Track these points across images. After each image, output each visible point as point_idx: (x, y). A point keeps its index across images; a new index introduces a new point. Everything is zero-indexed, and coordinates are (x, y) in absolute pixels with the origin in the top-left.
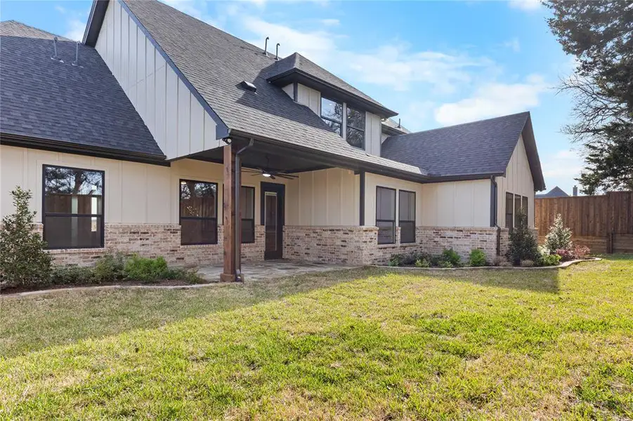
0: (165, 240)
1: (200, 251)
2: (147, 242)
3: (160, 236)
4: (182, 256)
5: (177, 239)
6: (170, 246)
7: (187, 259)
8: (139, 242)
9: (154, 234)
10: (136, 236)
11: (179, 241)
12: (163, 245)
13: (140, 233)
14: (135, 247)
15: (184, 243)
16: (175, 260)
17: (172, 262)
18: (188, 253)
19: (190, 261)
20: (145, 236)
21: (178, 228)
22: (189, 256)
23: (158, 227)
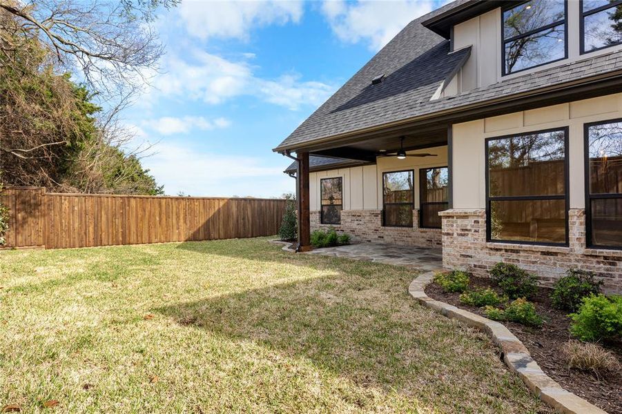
0: (370, 221)
1: (396, 232)
2: (360, 222)
3: (367, 218)
4: (382, 235)
5: (378, 221)
6: (372, 226)
7: (385, 238)
8: (356, 222)
9: (364, 217)
10: (354, 218)
11: (380, 223)
12: (370, 225)
13: (356, 216)
14: (354, 225)
15: (384, 224)
16: (377, 237)
17: (375, 239)
18: (387, 233)
19: (388, 239)
20: (359, 218)
21: (379, 212)
22: (387, 235)
23: (366, 212)
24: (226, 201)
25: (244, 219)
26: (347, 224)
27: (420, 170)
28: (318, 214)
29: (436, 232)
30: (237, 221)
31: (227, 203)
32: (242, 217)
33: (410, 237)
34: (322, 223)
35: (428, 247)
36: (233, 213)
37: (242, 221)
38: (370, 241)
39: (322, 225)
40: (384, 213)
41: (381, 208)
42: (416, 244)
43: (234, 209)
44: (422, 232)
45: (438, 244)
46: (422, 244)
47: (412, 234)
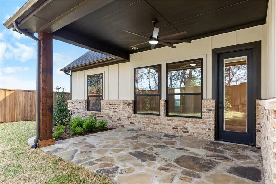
0: (124, 109)
1: (145, 119)
2: (116, 110)
3: (121, 107)
4: (133, 122)
5: (130, 109)
6: (126, 114)
7: (136, 124)
8: (113, 110)
9: (119, 105)
10: (111, 107)
11: (131, 111)
12: (123, 113)
13: (113, 105)
14: (111, 112)
15: (135, 112)
16: (129, 123)
17: (128, 125)
18: (137, 120)
19: (138, 126)
20: (115, 107)
21: (131, 102)
22: (138, 122)
23: (120, 102)
24: (12, 92)
25: (31, 106)
26: (106, 111)
27: (167, 64)
28: (85, 103)
29: (182, 121)
30: (25, 107)
31: (14, 93)
32: (29, 105)
33: (157, 124)
34: (88, 110)
35: (174, 134)
36: (20, 102)
37: (29, 108)
38: (123, 126)
39: (88, 112)
40: (135, 102)
41: (133, 98)
42: (163, 131)
43: (21, 99)
44: (168, 120)
45: (183, 132)
46: (169, 130)
47: (159, 122)
